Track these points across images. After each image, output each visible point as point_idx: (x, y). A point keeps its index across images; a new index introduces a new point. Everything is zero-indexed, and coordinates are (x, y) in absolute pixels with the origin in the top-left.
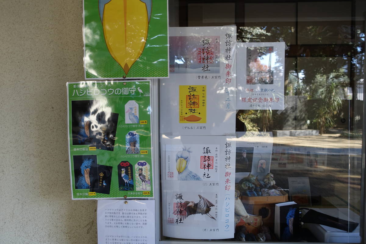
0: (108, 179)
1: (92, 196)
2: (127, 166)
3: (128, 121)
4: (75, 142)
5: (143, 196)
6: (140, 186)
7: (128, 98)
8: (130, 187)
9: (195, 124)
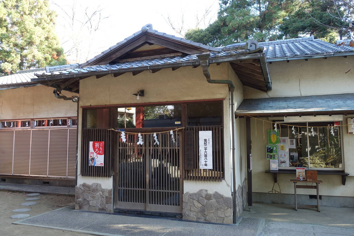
0: (272, 157)
1: (270, 159)
2: (274, 155)
3: (274, 150)
4: (267, 152)
5: (277, 159)
6: (276, 158)
7: (274, 147)
8: (275, 158)
9: (283, 150)
